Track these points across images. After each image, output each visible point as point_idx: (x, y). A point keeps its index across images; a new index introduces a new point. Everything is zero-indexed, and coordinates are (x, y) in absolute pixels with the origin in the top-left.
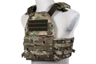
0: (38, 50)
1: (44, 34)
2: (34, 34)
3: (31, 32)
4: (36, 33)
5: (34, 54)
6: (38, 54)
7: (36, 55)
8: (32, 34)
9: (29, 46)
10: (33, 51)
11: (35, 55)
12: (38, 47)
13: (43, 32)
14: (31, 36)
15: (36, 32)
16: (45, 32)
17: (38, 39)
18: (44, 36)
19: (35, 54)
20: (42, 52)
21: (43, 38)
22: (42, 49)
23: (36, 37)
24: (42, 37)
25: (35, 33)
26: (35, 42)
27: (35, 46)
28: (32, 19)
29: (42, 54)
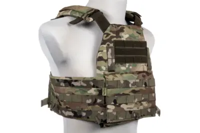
0: (136, 100)
1: (144, 68)
2: (127, 69)
3: (121, 64)
4: (131, 67)
5: (129, 110)
6: (135, 109)
7: (133, 112)
8: (123, 68)
9: (119, 95)
10: (127, 104)
11: (130, 112)
12: (136, 94)
13: (142, 64)
14: (122, 74)
15: (132, 64)
16: (144, 64)
17: (137, 79)
18: (144, 72)
19: (131, 110)
20: (142, 104)
21: (144, 76)
22: (143, 99)
23: (132, 75)
24: (141, 74)
25: (129, 66)
26: (132, 85)
27: (132, 94)
28: (120, 37)
29: (141, 107)
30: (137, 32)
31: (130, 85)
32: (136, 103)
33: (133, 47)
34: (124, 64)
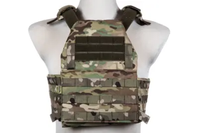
0: (102, 101)
1: (117, 67)
2: (90, 66)
3: (83, 61)
4: (96, 65)
5: (91, 111)
6: (103, 111)
7: (97, 114)
8: (85, 66)
9: (77, 94)
10: (88, 104)
11: (94, 114)
12: (102, 95)
13: (114, 62)
14: (83, 72)
15: (98, 62)
16: (118, 62)
17: (104, 78)
18: (117, 70)
19: (95, 111)
20: (113, 107)
21: (115, 75)
22: (114, 100)
23: (97, 73)
24: (111, 74)
25: (93, 64)
26: (95, 84)
27: (95, 94)
28: (84, 33)
29: (111, 110)
30: (111, 27)
31: (92, 84)
32: (102, 105)
33: (100, 42)
34: (87, 62)
